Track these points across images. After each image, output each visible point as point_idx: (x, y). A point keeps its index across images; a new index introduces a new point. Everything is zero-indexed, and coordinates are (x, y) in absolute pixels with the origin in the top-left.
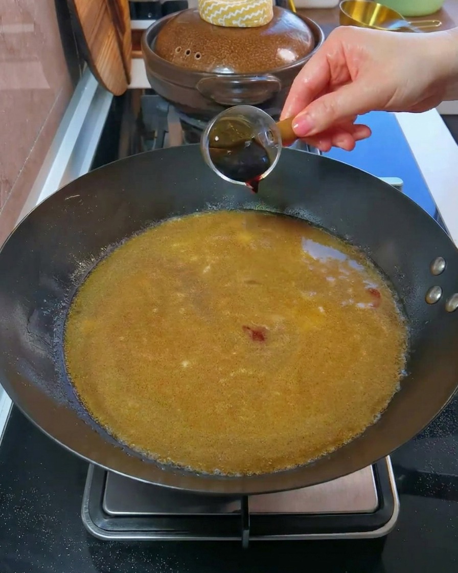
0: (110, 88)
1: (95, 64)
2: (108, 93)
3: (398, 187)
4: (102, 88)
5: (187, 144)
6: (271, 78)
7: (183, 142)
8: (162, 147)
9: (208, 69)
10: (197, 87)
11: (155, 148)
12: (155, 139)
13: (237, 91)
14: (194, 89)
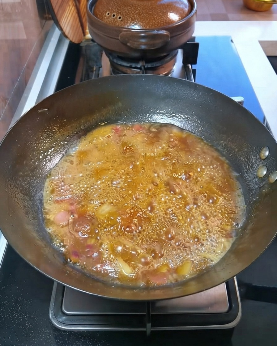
0: (69, 36)
1: (60, 23)
2: (67, 39)
3: (241, 103)
4: (63, 35)
5: (113, 75)
6: (164, 32)
7: (111, 74)
8: (98, 77)
9: (126, 26)
10: (119, 38)
11: (94, 77)
12: (94, 72)
13: (143, 41)
14: (118, 39)
